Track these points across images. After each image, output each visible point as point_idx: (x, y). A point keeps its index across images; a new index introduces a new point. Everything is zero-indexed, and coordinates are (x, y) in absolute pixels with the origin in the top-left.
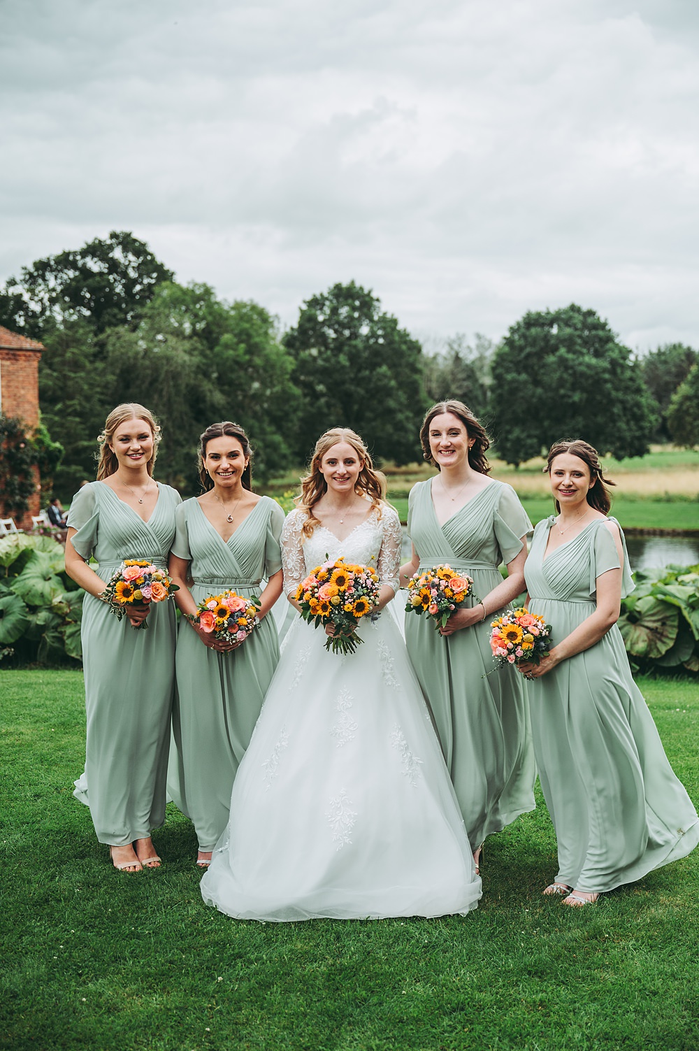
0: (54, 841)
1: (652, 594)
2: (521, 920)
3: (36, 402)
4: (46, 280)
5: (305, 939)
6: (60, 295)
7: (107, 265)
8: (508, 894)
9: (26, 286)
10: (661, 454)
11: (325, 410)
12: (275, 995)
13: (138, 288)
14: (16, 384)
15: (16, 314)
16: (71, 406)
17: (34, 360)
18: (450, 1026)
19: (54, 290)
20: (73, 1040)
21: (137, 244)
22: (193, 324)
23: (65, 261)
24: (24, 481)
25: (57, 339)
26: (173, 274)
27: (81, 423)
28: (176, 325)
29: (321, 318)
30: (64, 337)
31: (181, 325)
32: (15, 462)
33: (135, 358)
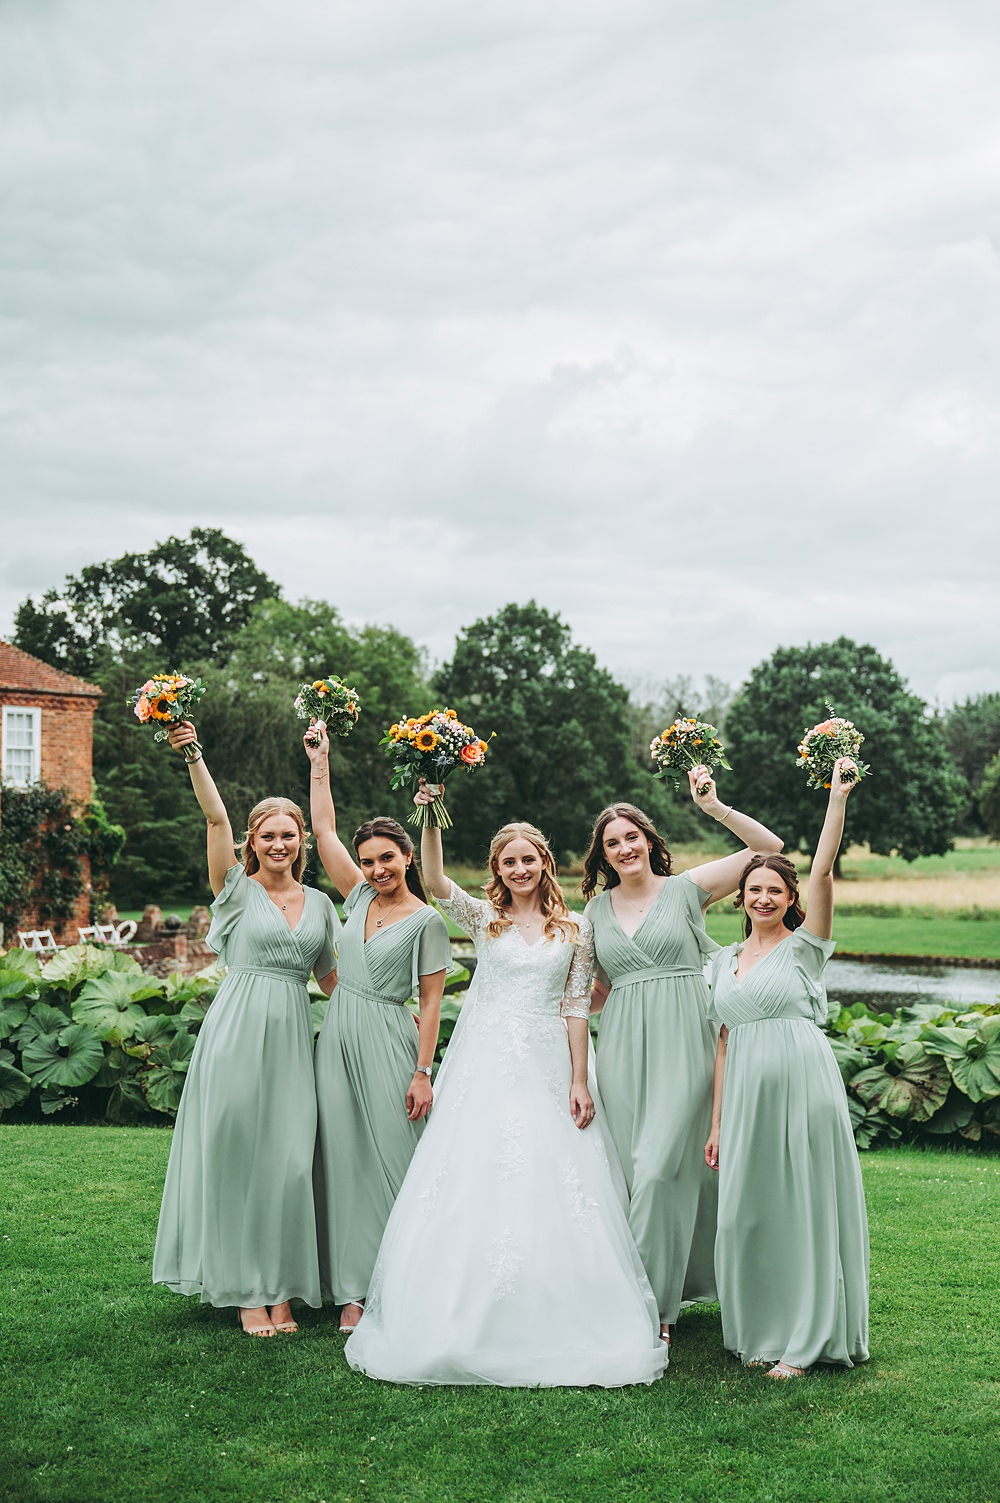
0: (171, 1303)
1: (922, 1039)
2: (716, 1390)
3: (89, 767)
4: (100, 595)
5: (468, 1404)
6: (120, 615)
7: (186, 575)
8: (702, 1365)
9: (72, 603)
10: (972, 851)
11: (489, 782)
12: (436, 1453)
13: (229, 606)
14: (62, 743)
15: (56, 640)
16: (130, 771)
17: (88, 710)
18: (628, 1486)
19: (110, 608)
20: (217, 1488)
21: (229, 546)
22: (305, 658)
23: (127, 568)
24: (68, 878)
25: (112, 677)
26: (278, 588)
27: (144, 796)
28: (281, 659)
29: (486, 653)
30: (123, 674)
31: (288, 659)
32: (57, 852)
33: (223, 706)
